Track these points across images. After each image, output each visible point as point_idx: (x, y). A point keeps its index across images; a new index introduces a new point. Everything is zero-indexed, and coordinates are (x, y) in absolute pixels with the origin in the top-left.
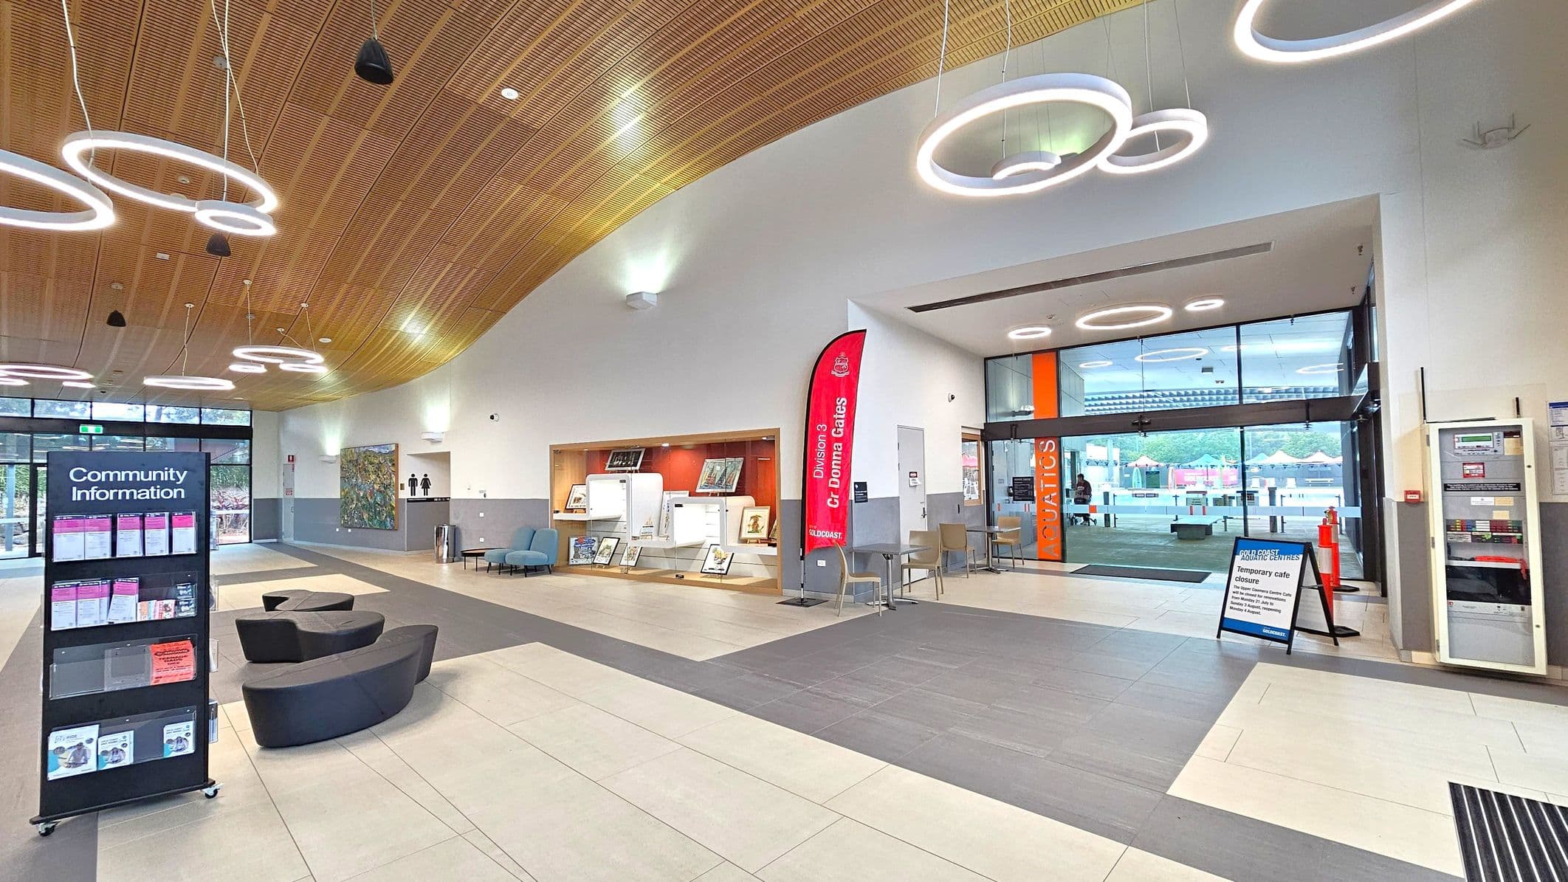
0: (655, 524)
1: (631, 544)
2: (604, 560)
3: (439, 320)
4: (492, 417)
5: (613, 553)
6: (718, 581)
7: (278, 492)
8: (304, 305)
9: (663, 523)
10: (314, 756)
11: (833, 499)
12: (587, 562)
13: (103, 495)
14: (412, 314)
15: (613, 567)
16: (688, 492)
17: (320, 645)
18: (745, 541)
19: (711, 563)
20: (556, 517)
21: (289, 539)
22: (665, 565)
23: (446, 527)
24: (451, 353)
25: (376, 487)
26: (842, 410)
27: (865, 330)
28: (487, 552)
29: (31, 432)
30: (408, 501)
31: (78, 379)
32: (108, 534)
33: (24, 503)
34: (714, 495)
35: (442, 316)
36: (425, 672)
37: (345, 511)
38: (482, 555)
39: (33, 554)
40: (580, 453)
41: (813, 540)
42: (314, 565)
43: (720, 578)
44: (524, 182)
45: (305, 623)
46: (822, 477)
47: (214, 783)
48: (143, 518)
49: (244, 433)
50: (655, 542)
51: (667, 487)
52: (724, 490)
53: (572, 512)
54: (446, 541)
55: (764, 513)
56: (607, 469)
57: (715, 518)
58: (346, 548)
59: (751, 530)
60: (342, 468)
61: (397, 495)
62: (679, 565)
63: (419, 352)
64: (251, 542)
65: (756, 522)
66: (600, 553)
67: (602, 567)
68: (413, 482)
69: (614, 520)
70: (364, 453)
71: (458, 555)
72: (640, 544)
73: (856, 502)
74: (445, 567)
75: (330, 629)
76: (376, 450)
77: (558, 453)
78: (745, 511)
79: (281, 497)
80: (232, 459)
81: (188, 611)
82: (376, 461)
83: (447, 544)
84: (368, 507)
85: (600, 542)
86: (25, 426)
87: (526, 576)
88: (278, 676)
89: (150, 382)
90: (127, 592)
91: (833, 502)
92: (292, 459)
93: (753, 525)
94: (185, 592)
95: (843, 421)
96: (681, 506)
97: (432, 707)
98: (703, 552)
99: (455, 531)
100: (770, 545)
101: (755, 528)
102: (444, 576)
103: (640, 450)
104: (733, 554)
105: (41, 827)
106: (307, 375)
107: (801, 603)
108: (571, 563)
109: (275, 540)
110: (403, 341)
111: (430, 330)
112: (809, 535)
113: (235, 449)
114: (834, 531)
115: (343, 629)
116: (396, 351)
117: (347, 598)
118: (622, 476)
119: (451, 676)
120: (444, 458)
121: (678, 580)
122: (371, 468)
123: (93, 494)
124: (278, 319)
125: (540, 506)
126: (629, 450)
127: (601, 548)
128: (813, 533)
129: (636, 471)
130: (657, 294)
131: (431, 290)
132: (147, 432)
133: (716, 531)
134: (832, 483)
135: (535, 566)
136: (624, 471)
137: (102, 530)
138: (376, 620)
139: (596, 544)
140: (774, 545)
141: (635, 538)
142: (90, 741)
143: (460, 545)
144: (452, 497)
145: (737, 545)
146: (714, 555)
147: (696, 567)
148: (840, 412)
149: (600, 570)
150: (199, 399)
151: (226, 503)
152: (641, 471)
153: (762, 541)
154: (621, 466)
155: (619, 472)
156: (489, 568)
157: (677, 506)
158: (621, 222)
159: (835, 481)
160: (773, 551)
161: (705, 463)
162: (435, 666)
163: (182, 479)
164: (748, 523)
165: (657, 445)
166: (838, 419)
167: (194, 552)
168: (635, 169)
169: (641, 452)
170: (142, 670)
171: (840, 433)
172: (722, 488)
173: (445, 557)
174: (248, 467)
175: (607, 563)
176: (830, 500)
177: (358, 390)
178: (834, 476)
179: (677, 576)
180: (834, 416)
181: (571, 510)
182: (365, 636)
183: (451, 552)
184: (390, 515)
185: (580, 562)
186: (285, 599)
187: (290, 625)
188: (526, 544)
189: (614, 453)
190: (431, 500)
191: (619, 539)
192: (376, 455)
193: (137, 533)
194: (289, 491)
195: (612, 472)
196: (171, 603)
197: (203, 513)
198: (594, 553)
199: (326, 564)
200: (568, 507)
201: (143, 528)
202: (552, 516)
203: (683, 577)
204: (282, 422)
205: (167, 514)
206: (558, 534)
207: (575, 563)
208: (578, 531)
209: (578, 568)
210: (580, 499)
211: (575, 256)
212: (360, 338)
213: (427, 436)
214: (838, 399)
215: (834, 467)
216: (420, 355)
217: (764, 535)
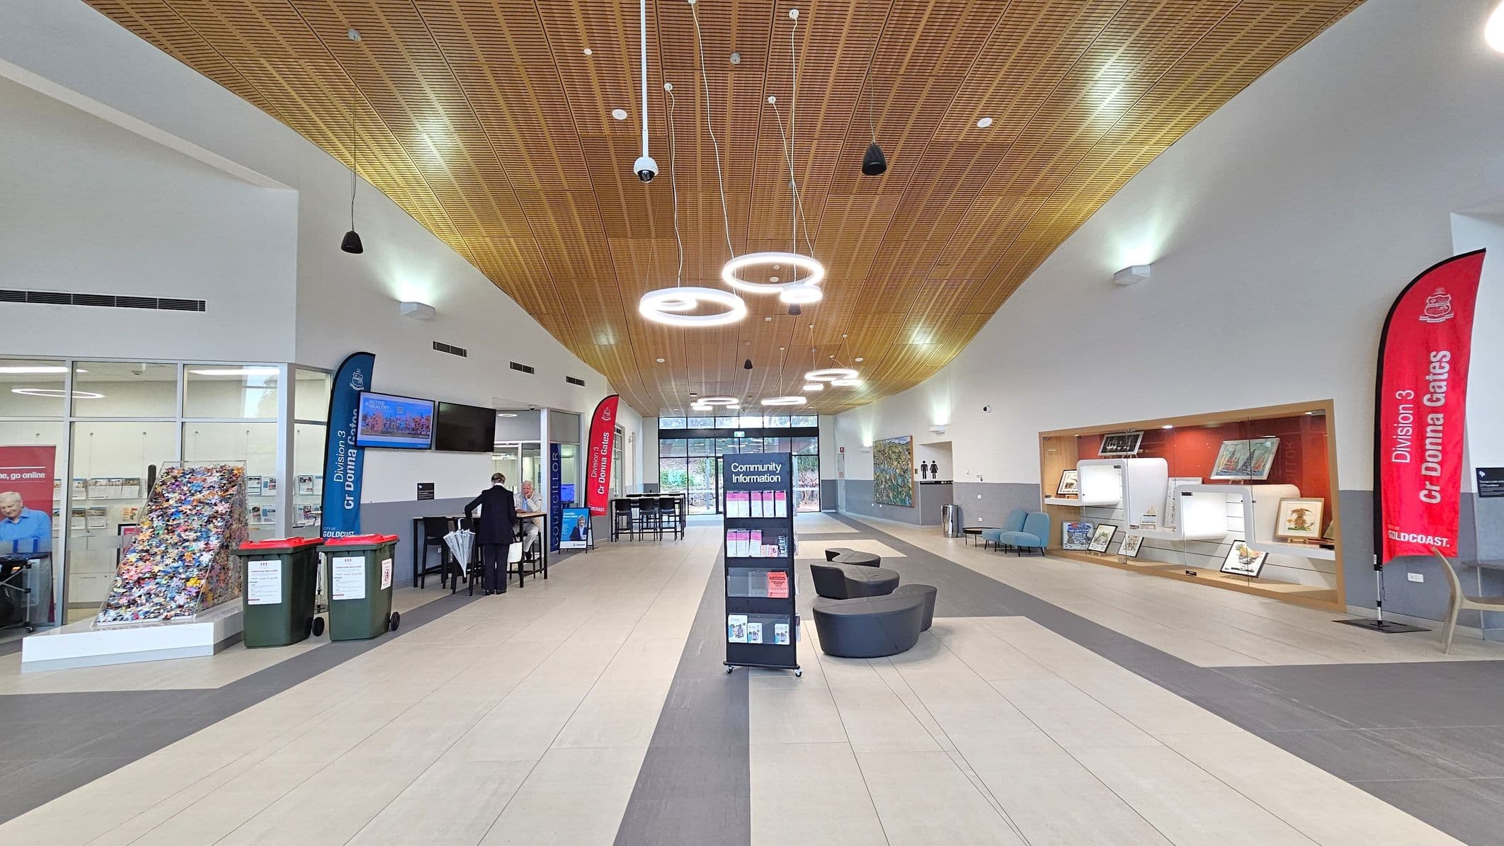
0: (1158, 512)
1: (1130, 533)
2: (1101, 548)
3: (936, 333)
4: (985, 409)
5: (1110, 541)
6: (1245, 584)
7: (835, 475)
8: (845, 336)
9: (1169, 514)
10: (853, 667)
11: (1430, 491)
12: (1082, 548)
13: (745, 479)
14: (918, 329)
15: (1111, 555)
16: (1200, 479)
17: (859, 590)
18: (1284, 539)
19: (1233, 562)
20: (1047, 501)
21: (842, 511)
22: (1173, 559)
23: (951, 507)
24: (950, 355)
25: (898, 471)
26: (1442, 367)
27: (1484, 250)
28: (984, 531)
29: (715, 437)
30: (921, 484)
31: (733, 403)
32: (748, 502)
33: (713, 480)
34: (1235, 482)
35: (940, 327)
36: (927, 625)
37: (877, 491)
38: (980, 533)
39: (718, 512)
40: (1070, 438)
41: (1394, 547)
42: (857, 531)
43: (1246, 582)
44: (1003, 193)
45: (849, 573)
46: (1408, 461)
47: (799, 667)
48: (762, 493)
49: (813, 432)
50: (1158, 533)
51: (1173, 472)
52: (1248, 477)
53: (1064, 497)
54: (951, 519)
55: (1314, 508)
56: (1100, 454)
57: (1239, 510)
58: (879, 520)
59: (1293, 526)
60: (875, 456)
61: (912, 478)
62: (1190, 560)
63: (926, 357)
64: (820, 511)
65: (1300, 517)
66: (1095, 540)
67: (1098, 555)
68: (924, 467)
69: (1110, 507)
70: (889, 443)
71: (962, 531)
72: (1141, 533)
73: (1481, 496)
74: (951, 541)
75: (864, 580)
76: (897, 442)
77: (1048, 440)
78: (1284, 503)
79: (837, 479)
80: (808, 451)
81: (784, 554)
82: (897, 451)
83: (952, 521)
84: (893, 488)
85: (1095, 529)
86: (712, 434)
87: (1019, 556)
88: (833, 607)
89: (765, 402)
90: (756, 538)
91: (1429, 496)
92: (842, 450)
93: (1296, 521)
94: (783, 542)
95: (1444, 384)
96: (1189, 494)
97: (932, 651)
98: (1222, 550)
99: (958, 510)
100: (1323, 546)
101: (1300, 523)
102: (950, 549)
103: (1138, 433)
104: (1267, 554)
105: (727, 668)
106: (850, 387)
107: (1379, 626)
108: (1065, 547)
109: (834, 511)
110: (913, 349)
111: (932, 340)
112: (1389, 540)
113: (810, 444)
114: (1434, 535)
115: (872, 580)
116: (908, 359)
117: (877, 558)
118: (1117, 461)
119: (948, 631)
120: (947, 447)
121: (1189, 577)
122: (894, 456)
123: (741, 478)
124: (829, 349)
125: (1033, 490)
126: (1124, 434)
127: (1097, 535)
128: (1394, 536)
129: (1134, 456)
130: (1150, 264)
131: (929, 308)
132: (765, 435)
133: (1240, 524)
134: (1427, 469)
135: (1029, 547)
136: (1120, 457)
137: (745, 500)
138: (894, 577)
139: (1091, 531)
140: (1331, 548)
141: (1133, 527)
142: (744, 624)
143: (962, 522)
144: (955, 480)
145: (1271, 543)
146: (1238, 552)
147: (1214, 564)
148: (1437, 371)
149: (1096, 557)
150: (789, 411)
151: (806, 483)
152: (1140, 456)
153: (1311, 541)
154: (1116, 451)
155: (1113, 457)
156: (986, 546)
157: (1184, 494)
158: (1102, 201)
159: (1433, 464)
160: (1330, 555)
161: (1223, 446)
162: (934, 620)
163: (779, 469)
164: (1289, 518)
165: (1157, 427)
166: (1435, 381)
167: (786, 516)
168: (1115, 142)
169: (1139, 435)
170: (763, 586)
171: (1438, 400)
172: (1248, 474)
173: (950, 532)
174: (817, 457)
175: (1103, 551)
176: (1425, 492)
177: (885, 393)
178: (1429, 459)
179: (1187, 572)
180: (1427, 378)
181: (1063, 496)
182: (886, 587)
183: (955, 529)
184: (908, 494)
185: (1074, 547)
186: (838, 554)
187: (840, 572)
188: (1020, 525)
189: (1107, 438)
190: (939, 483)
191: (1117, 527)
192: (896, 446)
193: (760, 502)
194: (842, 474)
195: (1105, 458)
196: (776, 547)
197: (789, 491)
198: (1089, 539)
199: (866, 531)
200: (1059, 492)
201: (762, 500)
202: (1043, 501)
203: (1195, 574)
204: (835, 422)
205: (773, 491)
206: (1050, 518)
207: (1068, 548)
208: (1072, 517)
209: (1074, 553)
210: (1072, 484)
211: (1057, 246)
212: (882, 354)
213: (933, 429)
214: (1433, 354)
215: (1428, 447)
216: (926, 360)
217: (1315, 532)
